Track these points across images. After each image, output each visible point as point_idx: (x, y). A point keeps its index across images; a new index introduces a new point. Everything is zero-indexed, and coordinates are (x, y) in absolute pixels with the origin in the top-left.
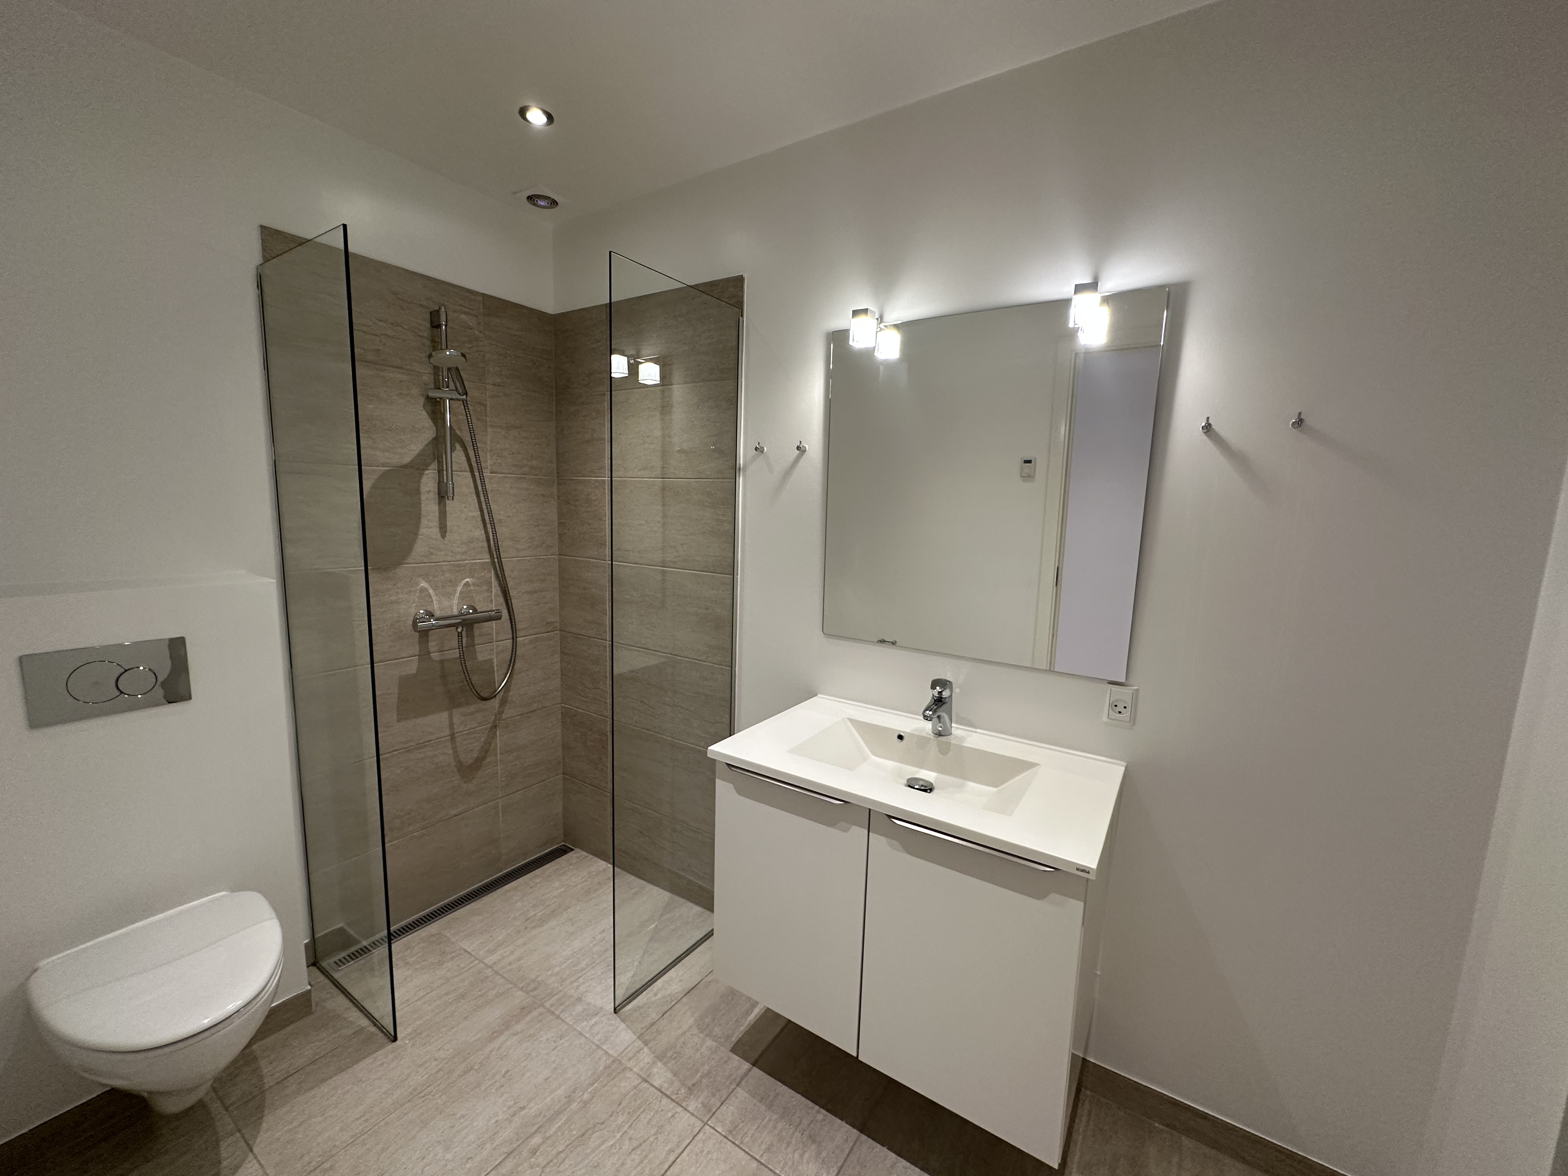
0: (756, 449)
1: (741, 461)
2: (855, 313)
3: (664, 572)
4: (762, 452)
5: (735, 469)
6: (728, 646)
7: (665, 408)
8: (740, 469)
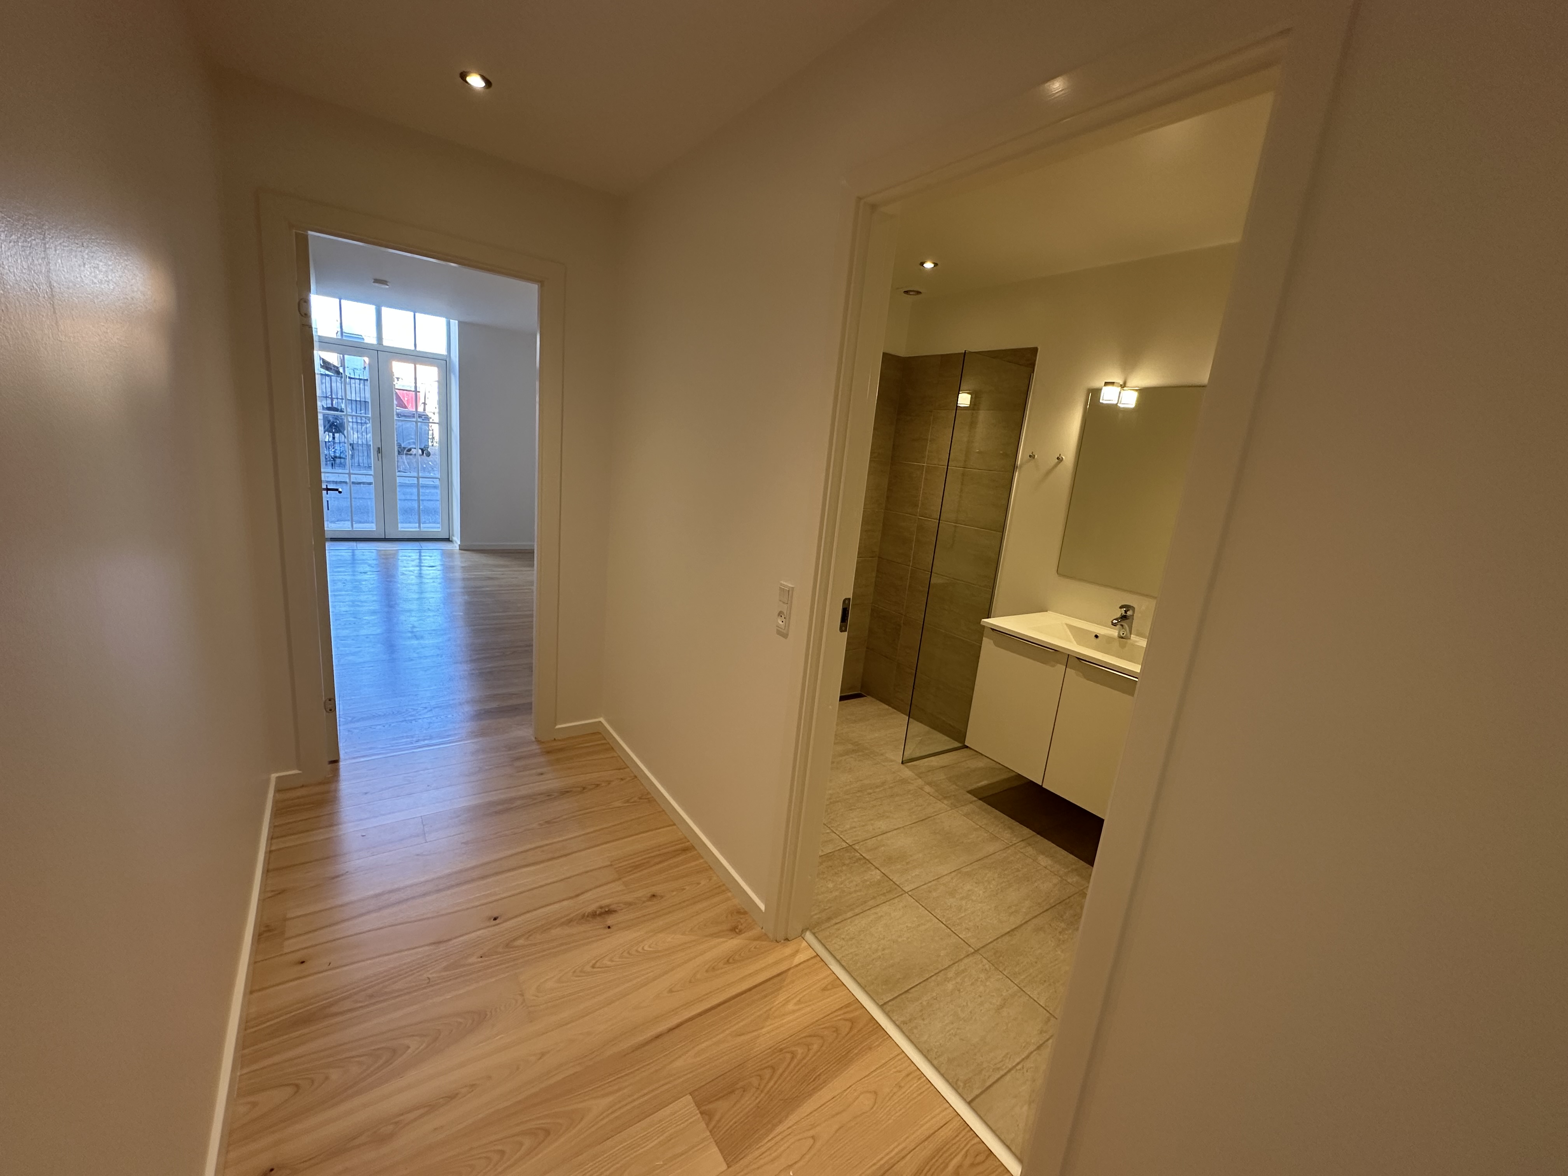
0: (1030, 456)
1: (1019, 462)
2: (1106, 384)
3: (955, 527)
4: (1034, 458)
5: (1014, 467)
6: (993, 576)
7: (973, 424)
8: (1017, 467)
